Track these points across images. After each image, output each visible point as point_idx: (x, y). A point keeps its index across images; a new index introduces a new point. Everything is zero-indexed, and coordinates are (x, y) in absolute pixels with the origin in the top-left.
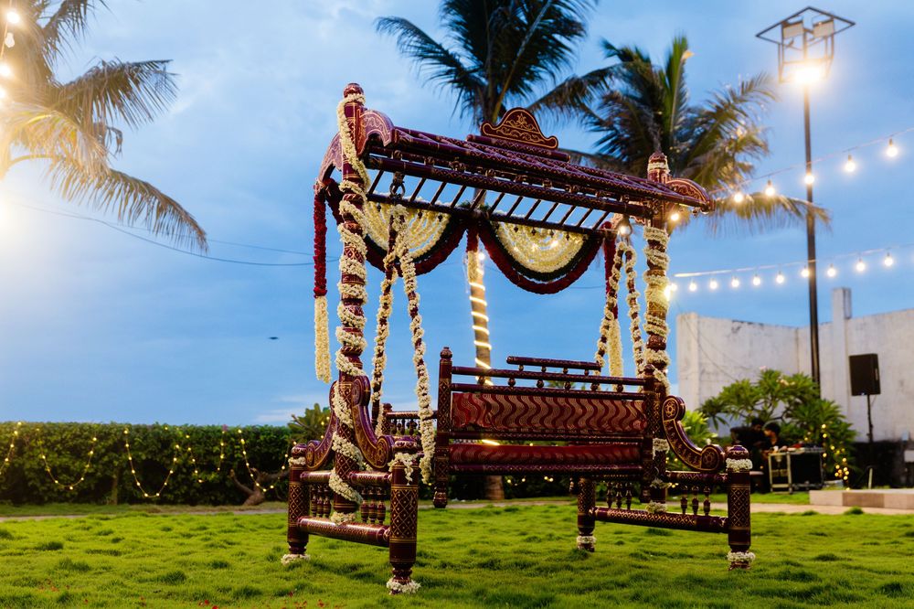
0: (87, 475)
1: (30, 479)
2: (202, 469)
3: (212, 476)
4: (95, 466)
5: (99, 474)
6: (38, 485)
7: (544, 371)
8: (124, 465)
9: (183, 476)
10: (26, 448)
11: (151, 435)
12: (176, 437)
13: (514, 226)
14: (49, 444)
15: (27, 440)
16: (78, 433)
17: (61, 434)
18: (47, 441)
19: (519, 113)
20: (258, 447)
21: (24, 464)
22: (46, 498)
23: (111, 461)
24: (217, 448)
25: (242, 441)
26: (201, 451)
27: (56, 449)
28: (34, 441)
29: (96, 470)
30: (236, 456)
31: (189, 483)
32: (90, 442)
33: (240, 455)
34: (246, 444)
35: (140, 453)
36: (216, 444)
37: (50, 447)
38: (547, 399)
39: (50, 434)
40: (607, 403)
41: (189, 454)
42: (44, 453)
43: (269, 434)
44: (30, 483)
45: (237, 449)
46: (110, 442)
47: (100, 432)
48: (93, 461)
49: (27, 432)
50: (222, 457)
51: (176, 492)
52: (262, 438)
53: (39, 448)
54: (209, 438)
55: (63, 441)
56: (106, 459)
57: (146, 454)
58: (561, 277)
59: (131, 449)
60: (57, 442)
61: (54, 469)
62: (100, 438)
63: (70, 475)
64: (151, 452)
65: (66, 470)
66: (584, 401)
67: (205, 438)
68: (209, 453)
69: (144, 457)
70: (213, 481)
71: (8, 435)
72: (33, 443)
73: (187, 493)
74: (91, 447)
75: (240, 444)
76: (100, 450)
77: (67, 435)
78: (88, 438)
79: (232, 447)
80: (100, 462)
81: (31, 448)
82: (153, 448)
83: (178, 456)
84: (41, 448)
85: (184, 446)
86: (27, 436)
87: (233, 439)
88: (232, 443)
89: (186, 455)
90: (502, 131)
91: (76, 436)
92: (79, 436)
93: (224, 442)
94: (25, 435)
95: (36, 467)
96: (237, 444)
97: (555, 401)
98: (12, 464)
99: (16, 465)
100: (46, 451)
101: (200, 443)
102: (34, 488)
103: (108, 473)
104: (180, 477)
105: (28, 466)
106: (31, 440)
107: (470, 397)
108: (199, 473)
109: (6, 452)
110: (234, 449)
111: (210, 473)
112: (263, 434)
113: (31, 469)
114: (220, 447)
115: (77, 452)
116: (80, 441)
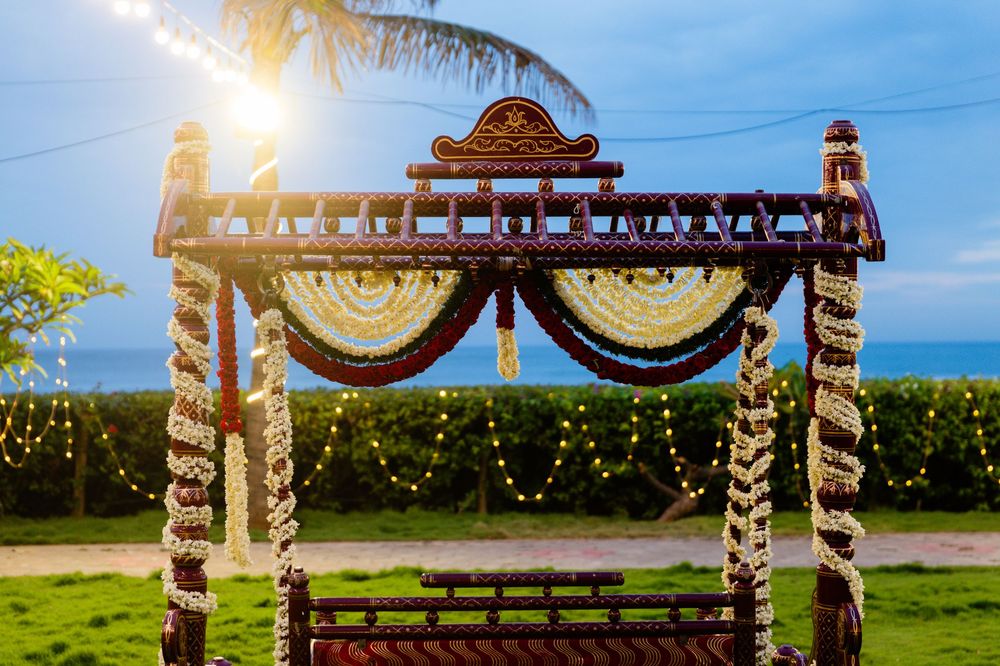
0: (435, 469)
1: (362, 474)
2: (607, 457)
3: (622, 468)
4: (447, 454)
5: (453, 465)
6: (372, 481)
7: (499, 595)
8: (487, 454)
9: (579, 468)
10: (354, 431)
11: (525, 409)
12: (562, 410)
13: (586, 272)
14: (381, 425)
15: (352, 420)
16: (420, 408)
17: (398, 410)
18: (380, 421)
19: (509, 108)
20: (691, 423)
21: (351, 453)
22: (384, 501)
23: (469, 446)
24: (625, 426)
25: (667, 413)
26: (601, 430)
27: (391, 432)
28: (361, 421)
29: (450, 461)
30: (656, 436)
31: (590, 477)
32: (437, 421)
33: (661, 435)
34: (671, 419)
35: (511, 435)
36: (626, 419)
37: (383, 428)
38: (505, 643)
39: (381, 411)
40: (642, 643)
41: (585, 435)
42: (376, 439)
43: (709, 402)
44: (361, 480)
45: (659, 427)
46: (466, 420)
47: (451, 406)
48: (444, 447)
49: (352, 410)
50: (635, 439)
51: (573, 490)
52: (696, 407)
53: (368, 431)
54: (612, 410)
55: (400, 421)
56: (461, 442)
57: (521, 436)
58: (700, 349)
59: (497, 429)
60: (391, 423)
61: (392, 461)
62: (452, 416)
63: (416, 468)
64: (525, 433)
65: (408, 461)
66: (587, 644)
67: (606, 411)
68: (613, 432)
69: (516, 440)
70: (623, 473)
71: (328, 415)
72: (361, 424)
73: (586, 492)
74: (439, 428)
75: (663, 419)
76: (451, 432)
77: (406, 411)
78: (434, 415)
79: (650, 424)
80: (454, 448)
81: (360, 432)
82: (528, 427)
83: (568, 439)
84: (372, 432)
85: (577, 422)
86: (353, 414)
87: (649, 412)
88: (649, 417)
89: (580, 436)
90: (475, 147)
91: (416, 414)
92: (423, 413)
93: (638, 415)
94: (349, 413)
95: (366, 458)
96: (658, 418)
97: (524, 647)
98: (335, 452)
99: (341, 455)
100: (379, 435)
101: (599, 419)
102: (367, 486)
103: (468, 463)
104: (574, 469)
105: (355, 456)
106: (358, 420)
107: (345, 648)
108: (602, 462)
109: (326, 437)
110: (653, 427)
111: (620, 464)
112: (700, 402)
113: (360, 461)
114: (631, 423)
115: (422, 435)
116: (423, 419)
